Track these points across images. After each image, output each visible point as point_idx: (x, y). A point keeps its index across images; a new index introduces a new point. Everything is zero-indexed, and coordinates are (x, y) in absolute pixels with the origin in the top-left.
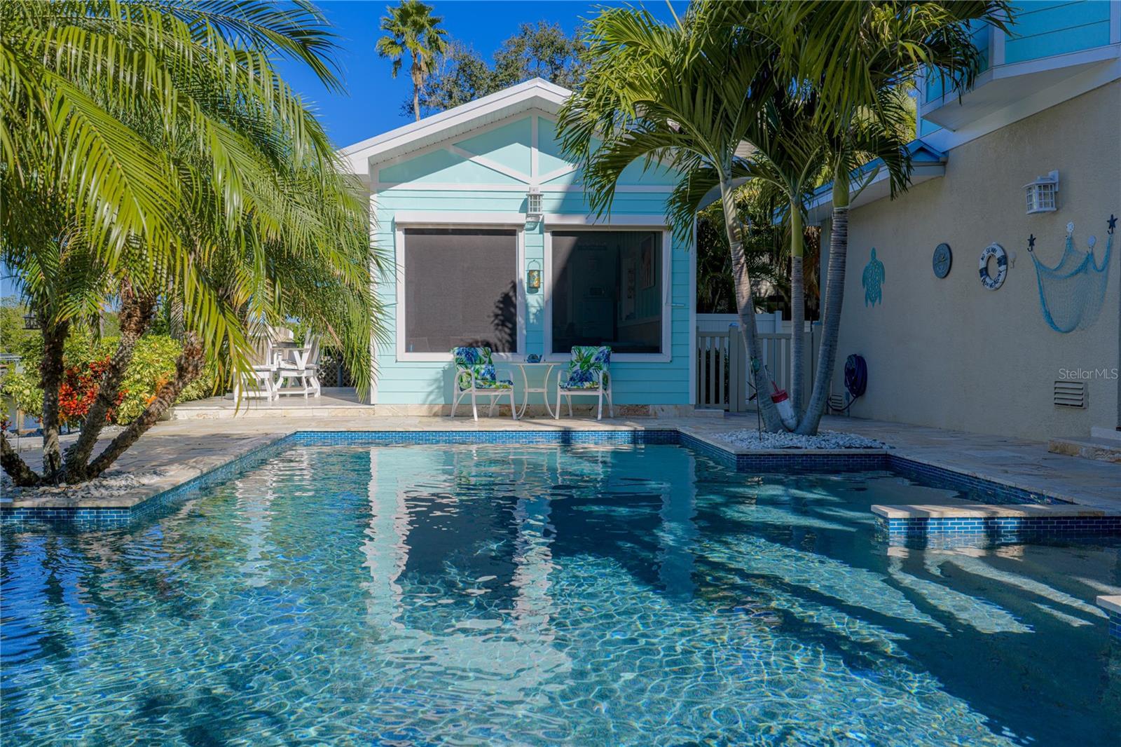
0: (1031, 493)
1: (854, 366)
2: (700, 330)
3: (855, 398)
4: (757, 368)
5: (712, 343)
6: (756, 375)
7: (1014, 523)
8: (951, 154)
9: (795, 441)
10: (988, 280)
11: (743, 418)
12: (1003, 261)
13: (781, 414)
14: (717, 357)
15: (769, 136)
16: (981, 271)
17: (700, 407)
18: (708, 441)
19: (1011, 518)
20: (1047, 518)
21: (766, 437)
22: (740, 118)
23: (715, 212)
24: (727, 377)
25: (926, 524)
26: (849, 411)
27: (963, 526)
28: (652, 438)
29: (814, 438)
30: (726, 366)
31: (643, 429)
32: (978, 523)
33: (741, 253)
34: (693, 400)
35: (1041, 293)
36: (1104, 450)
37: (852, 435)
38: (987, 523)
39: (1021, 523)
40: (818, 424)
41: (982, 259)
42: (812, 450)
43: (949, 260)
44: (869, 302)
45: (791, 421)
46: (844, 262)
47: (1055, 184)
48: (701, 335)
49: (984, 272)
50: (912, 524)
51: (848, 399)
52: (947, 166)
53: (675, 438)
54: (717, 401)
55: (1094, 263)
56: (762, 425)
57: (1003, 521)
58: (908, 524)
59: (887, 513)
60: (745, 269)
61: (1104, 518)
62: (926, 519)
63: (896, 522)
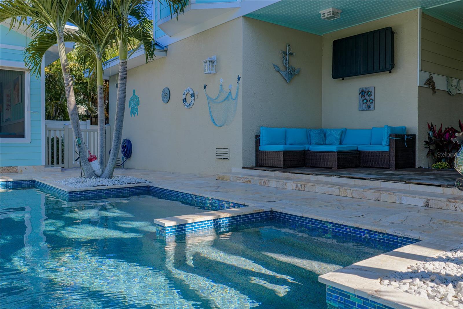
0: (223, 201)
1: (126, 144)
2: (48, 127)
3: (126, 159)
4: (80, 143)
5: (55, 134)
6: (79, 147)
7: (226, 220)
8: (169, 47)
9: (101, 182)
10: (186, 104)
11: (71, 171)
12: (193, 95)
13: (93, 168)
14: (58, 141)
15: (85, 22)
16: (183, 100)
17: (48, 167)
18: (51, 185)
19: (225, 218)
20: (240, 216)
21: (86, 181)
22: (68, 5)
23: (56, 71)
24: (63, 151)
25: (185, 227)
26: (123, 165)
27: (203, 225)
28: (16, 185)
29: (111, 179)
30: (62, 146)
31: (12, 180)
32: (211, 223)
33: (69, 80)
34: (43, 162)
35: (210, 109)
36: (240, 177)
37: (130, 177)
38: (214, 222)
39: (230, 220)
40: (113, 172)
41: (184, 94)
42: (111, 186)
43: (169, 95)
44: (132, 114)
45: (98, 171)
46: (126, 88)
47: (215, 61)
48: (48, 130)
49: (185, 100)
50: (178, 228)
51: (123, 160)
52: (167, 52)
53: (32, 184)
54: (58, 163)
55: (232, 96)
56: (83, 174)
57: (222, 220)
58: (175, 229)
59: (164, 224)
60: (72, 89)
61: (263, 212)
62: (185, 224)
63: (169, 229)
